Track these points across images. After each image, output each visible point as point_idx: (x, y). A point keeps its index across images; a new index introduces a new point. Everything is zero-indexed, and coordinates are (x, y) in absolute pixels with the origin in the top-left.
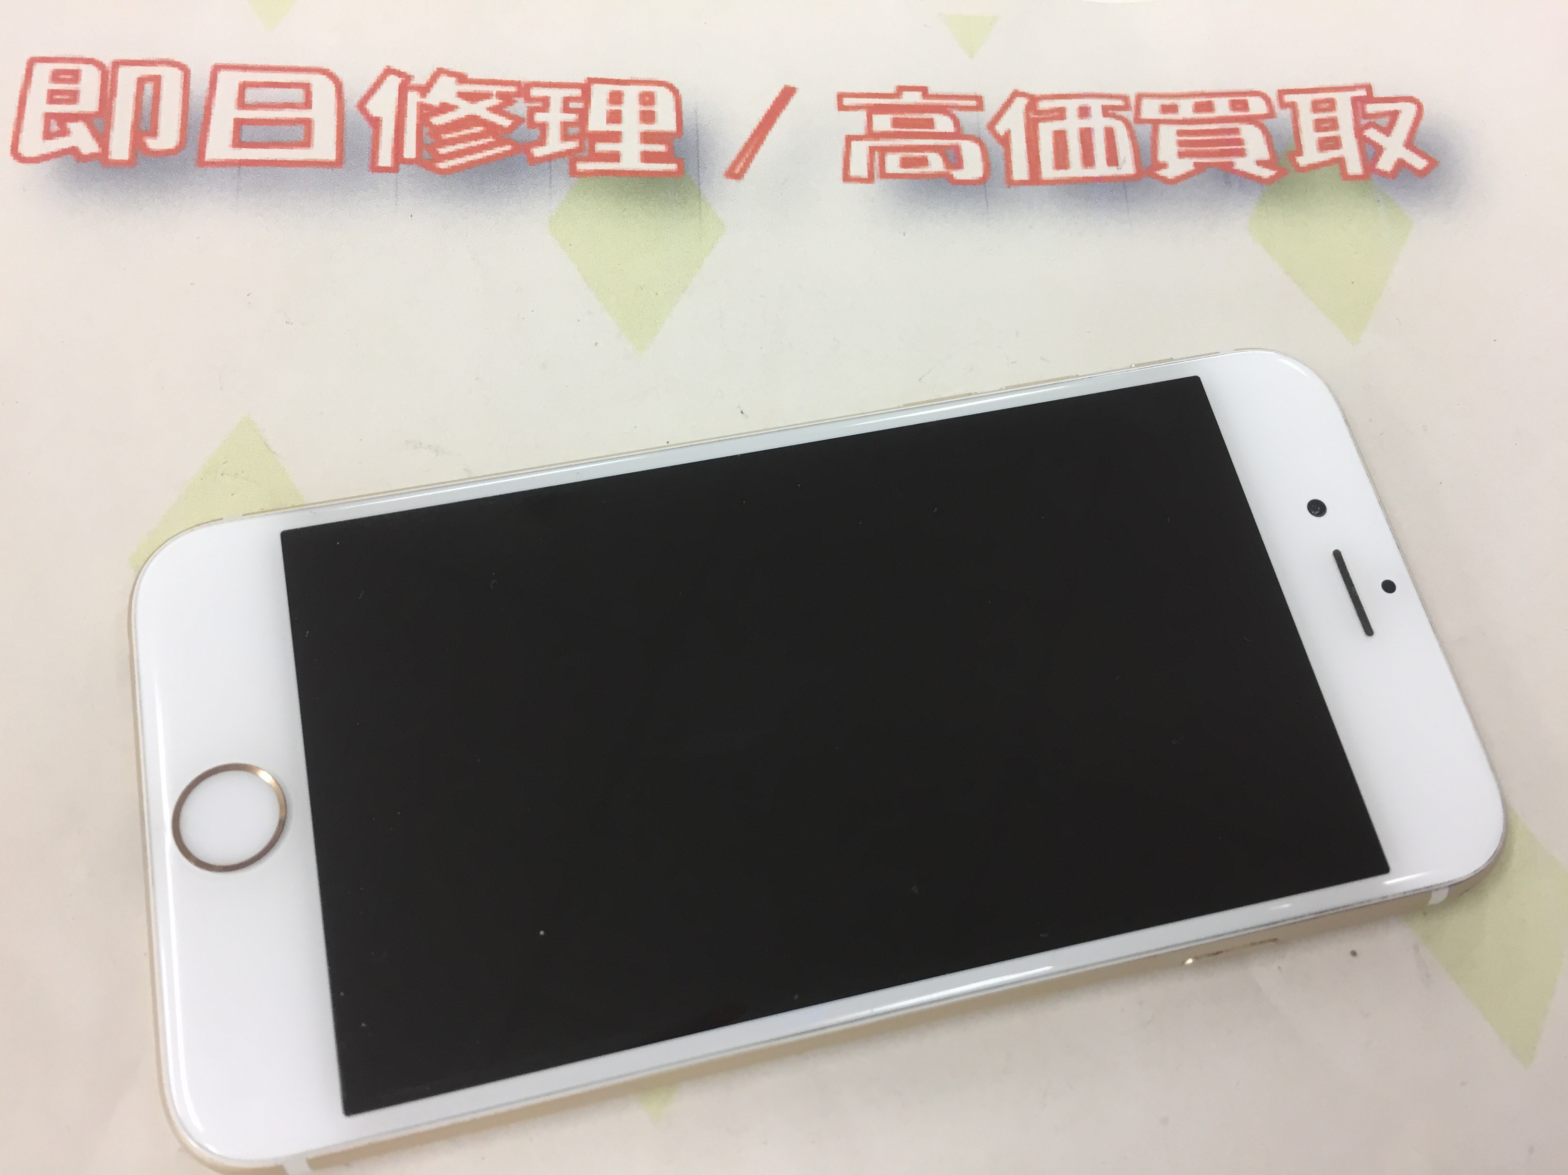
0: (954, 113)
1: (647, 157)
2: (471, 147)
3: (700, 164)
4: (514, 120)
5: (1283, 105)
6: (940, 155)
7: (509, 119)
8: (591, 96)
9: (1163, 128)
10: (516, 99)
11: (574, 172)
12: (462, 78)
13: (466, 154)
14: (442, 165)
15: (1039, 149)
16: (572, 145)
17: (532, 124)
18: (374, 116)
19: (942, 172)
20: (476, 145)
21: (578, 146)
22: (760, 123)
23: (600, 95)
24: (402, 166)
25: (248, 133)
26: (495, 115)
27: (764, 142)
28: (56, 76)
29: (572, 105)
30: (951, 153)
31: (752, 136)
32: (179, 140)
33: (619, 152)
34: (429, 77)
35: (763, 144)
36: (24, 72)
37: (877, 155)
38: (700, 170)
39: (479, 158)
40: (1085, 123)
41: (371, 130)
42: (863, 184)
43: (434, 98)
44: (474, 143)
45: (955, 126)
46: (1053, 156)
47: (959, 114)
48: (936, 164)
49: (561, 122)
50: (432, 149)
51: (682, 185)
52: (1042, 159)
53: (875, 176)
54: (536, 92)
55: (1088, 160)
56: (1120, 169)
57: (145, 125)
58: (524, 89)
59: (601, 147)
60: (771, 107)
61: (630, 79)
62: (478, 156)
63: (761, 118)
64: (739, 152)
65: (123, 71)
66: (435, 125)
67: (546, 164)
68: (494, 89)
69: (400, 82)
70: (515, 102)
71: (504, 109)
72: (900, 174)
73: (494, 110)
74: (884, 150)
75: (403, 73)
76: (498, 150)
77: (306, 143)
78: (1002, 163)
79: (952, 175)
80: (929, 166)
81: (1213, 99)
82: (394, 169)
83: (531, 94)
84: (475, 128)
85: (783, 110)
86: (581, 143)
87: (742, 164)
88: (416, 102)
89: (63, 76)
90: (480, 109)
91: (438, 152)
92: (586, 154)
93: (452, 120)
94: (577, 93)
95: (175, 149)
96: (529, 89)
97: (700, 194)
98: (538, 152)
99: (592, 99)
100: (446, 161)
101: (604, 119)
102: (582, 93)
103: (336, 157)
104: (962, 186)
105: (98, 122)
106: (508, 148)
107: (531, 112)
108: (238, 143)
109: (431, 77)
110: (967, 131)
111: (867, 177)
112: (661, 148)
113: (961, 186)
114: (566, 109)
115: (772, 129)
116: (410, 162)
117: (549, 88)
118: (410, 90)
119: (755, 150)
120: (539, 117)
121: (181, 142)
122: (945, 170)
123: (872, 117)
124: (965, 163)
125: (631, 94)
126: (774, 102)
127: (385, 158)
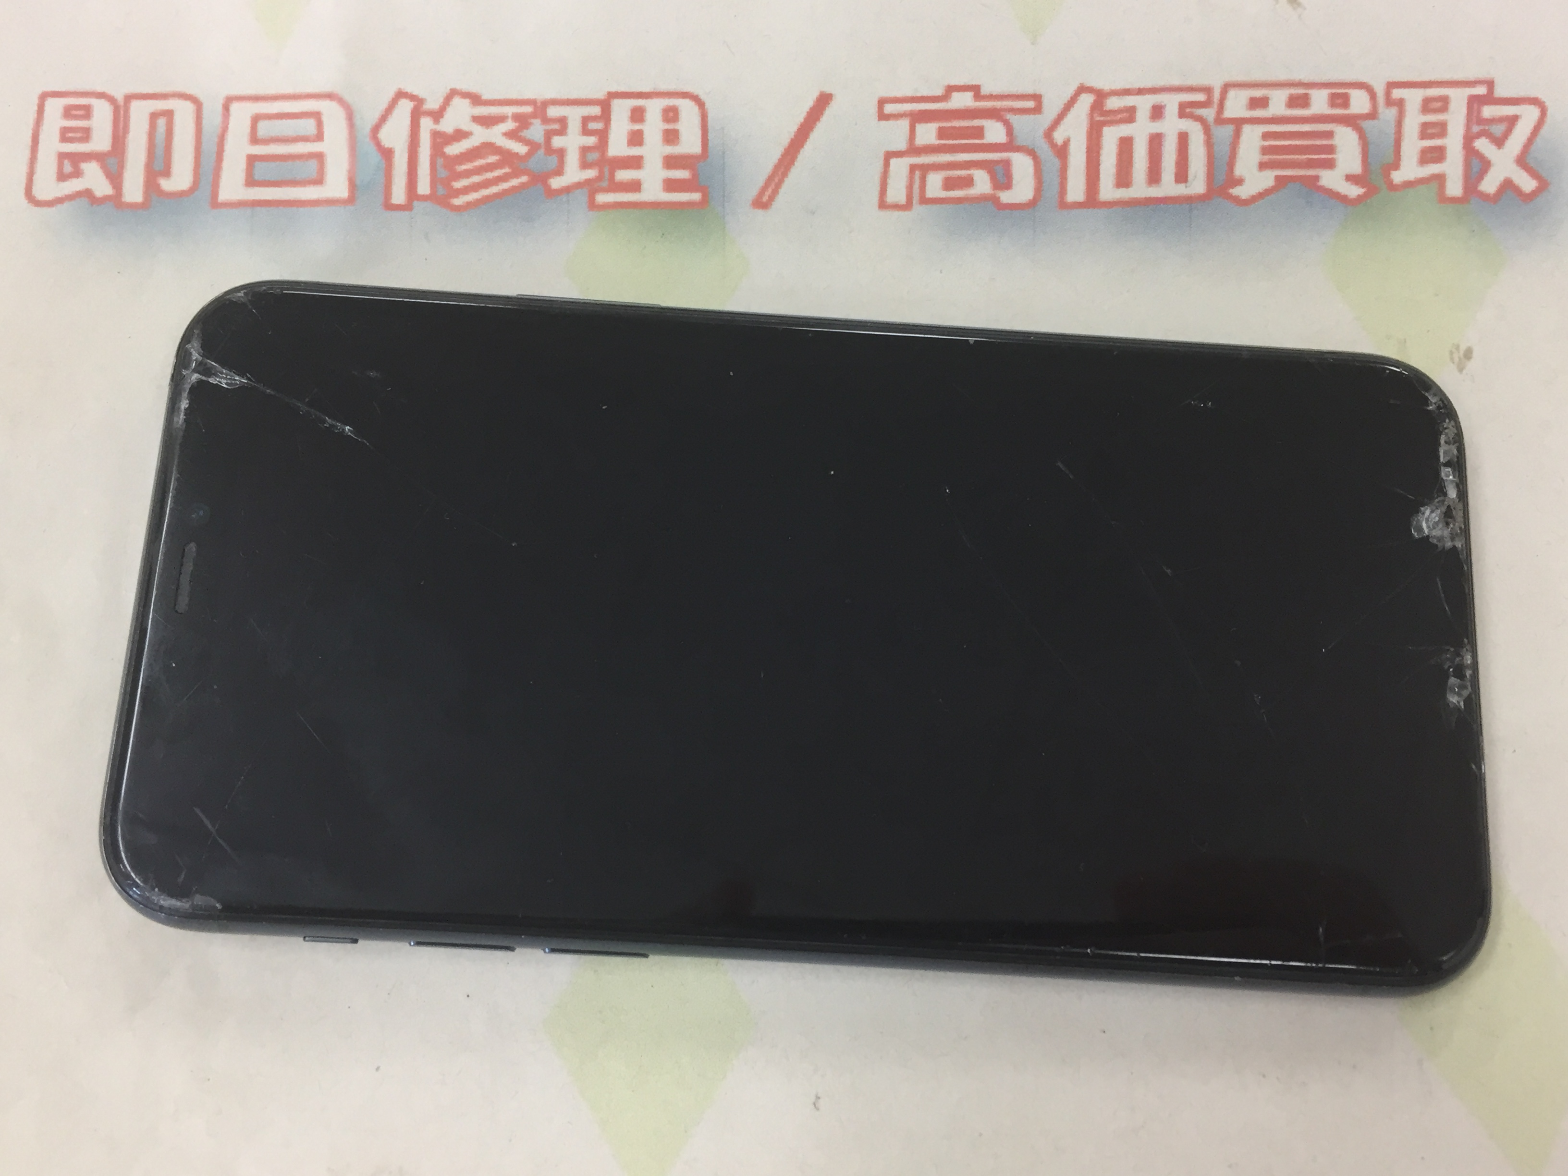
0: (1008, 118)
1: (671, 185)
2: (487, 179)
3: (726, 192)
4: (530, 147)
5: (1389, 102)
6: (988, 173)
7: (526, 145)
8: (612, 113)
9: (1247, 129)
10: (533, 121)
11: (593, 205)
12: (476, 99)
13: (481, 189)
14: (458, 201)
15: (1100, 162)
16: (591, 173)
17: (550, 150)
18: (386, 146)
19: (988, 194)
20: (491, 178)
21: (598, 175)
22: (792, 140)
23: (621, 110)
24: (415, 203)
25: (261, 171)
26: (510, 141)
27: (795, 163)
28: (68, 112)
29: (593, 126)
30: (999, 169)
31: (782, 156)
32: (192, 180)
33: (640, 180)
34: (441, 100)
35: (794, 165)
36: (36, 108)
37: (918, 174)
38: (725, 199)
39: (495, 192)
40: (1156, 127)
41: (384, 161)
42: (900, 212)
43: (447, 125)
44: (490, 175)
45: (1007, 135)
46: (1115, 171)
47: (1015, 120)
48: (982, 183)
49: (580, 148)
50: (447, 183)
51: (705, 219)
52: (1101, 176)
53: (914, 202)
54: (553, 112)
55: (1154, 176)
56: (1189, 187)
57: (158, 166)
58: (540, 108)
59: (623, 175)
60: (804, 120)
61: (652, 90)
62: (494, 189)
63: (793, 134)
64: (767, 176)
65: (135, 105)
66: (449, 155)
67: (564, 198)
68: (509, 110)
69: (413, 107)
70: (531, 124)
71: (520, 134)
72: (943, 199)
73: (510, 135)
74: (925, 169)
75: (414, 96)
76: (514, 182)
77: (319, 180)
78: (1056, 181)
79: (999, 198)
80: (974, 186)
81: (1310, 92)
82: (406, 207)
83: (548, 115)
84: (490, 157)
85: (817, 123)
86: (601, 172)
87: (769, 192)
88: (428, 132)
89: (74, 112)
90: (496, 135)
91: (452, 187)
92: (605, 184)
93: (466, 149)
94: (596, 110)
95: (189, 190)
96: (546, 108)
97: (724, 228)
98: (556, 183)
99: (614, 117)
100: (461, 196)
101: (625, 142)
102: (603, 111)
103: (348, 193)
104: (1010, 211)
105: (112, 162)
106: (524, 179)
107: (549, 135)
108: (251, 182)
109: (445, 99)
110: (1020, 141)
111: (905, 203)
112: (682, 174)
113: (1007, 211)
114: (586, 132)
115: (805, 146)
116: (424, 198)
117: (566, 106)
118: (423, 116)
119: (785, 174)
120: (557, 142)
121: (194, 182)
122: (993, 192)
123: (915, 126)
124: (1014, 182)
125: (654, 108)
126: (808, 112)
127: (399, 196)
